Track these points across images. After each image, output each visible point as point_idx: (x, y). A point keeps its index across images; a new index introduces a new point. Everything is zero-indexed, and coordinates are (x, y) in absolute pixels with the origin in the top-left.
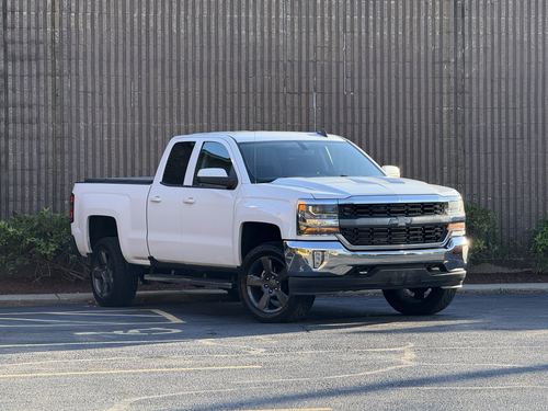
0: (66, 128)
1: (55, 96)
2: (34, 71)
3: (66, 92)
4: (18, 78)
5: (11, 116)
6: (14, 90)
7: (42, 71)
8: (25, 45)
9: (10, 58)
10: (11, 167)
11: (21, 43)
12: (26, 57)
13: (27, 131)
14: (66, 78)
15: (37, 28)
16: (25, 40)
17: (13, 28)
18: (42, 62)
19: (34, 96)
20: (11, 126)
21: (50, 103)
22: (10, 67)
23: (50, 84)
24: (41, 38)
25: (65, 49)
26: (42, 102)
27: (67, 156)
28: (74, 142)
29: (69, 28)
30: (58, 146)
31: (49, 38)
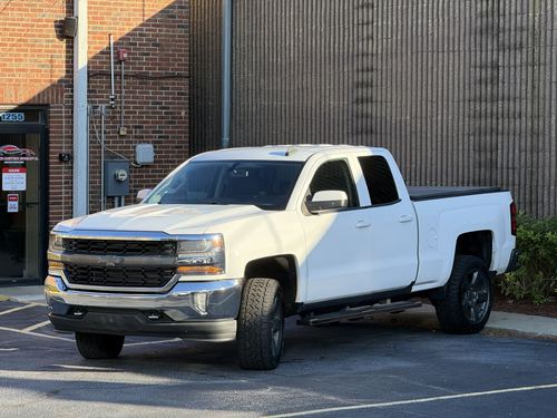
0: (541, 124)
1: (533, 87)
2: (518, 61)
3: (541, 83)
4: (506, 69)
5: (500, 110)
6: (503, 83)
7: (524, 61)
8: (513, 33)
9: (501, 48)
10: (499, 165)
11: (510, 30)
12: (512, 46)
13: (512, 126)
14: (542, 67)
15: (522, 13)
16: (512, 29)
17: (504, 15)
18: (524, 50)
19: (518, 88)
20: (500, 121)
21: (529, 95)
22: (501, 57)
23: (530, 75)
24: (525, 24)
25: (542, 36)
26: (523, 96)
27: (540, 154)
28: (547, 138)
29: (546, 12)
30: (535, 143)
31: (531, 23)
